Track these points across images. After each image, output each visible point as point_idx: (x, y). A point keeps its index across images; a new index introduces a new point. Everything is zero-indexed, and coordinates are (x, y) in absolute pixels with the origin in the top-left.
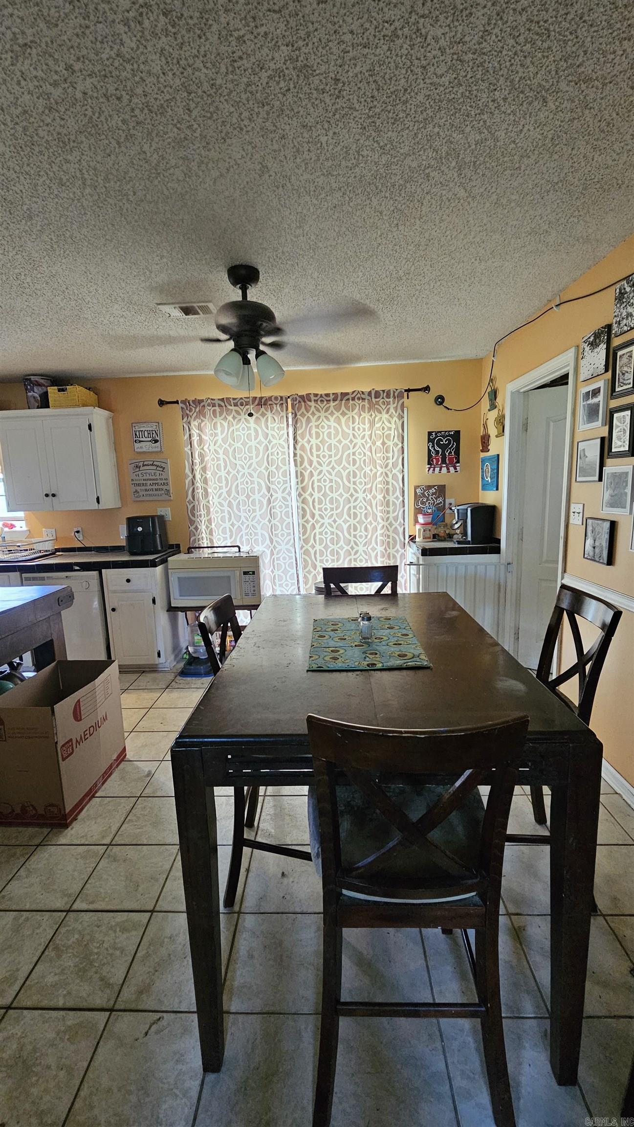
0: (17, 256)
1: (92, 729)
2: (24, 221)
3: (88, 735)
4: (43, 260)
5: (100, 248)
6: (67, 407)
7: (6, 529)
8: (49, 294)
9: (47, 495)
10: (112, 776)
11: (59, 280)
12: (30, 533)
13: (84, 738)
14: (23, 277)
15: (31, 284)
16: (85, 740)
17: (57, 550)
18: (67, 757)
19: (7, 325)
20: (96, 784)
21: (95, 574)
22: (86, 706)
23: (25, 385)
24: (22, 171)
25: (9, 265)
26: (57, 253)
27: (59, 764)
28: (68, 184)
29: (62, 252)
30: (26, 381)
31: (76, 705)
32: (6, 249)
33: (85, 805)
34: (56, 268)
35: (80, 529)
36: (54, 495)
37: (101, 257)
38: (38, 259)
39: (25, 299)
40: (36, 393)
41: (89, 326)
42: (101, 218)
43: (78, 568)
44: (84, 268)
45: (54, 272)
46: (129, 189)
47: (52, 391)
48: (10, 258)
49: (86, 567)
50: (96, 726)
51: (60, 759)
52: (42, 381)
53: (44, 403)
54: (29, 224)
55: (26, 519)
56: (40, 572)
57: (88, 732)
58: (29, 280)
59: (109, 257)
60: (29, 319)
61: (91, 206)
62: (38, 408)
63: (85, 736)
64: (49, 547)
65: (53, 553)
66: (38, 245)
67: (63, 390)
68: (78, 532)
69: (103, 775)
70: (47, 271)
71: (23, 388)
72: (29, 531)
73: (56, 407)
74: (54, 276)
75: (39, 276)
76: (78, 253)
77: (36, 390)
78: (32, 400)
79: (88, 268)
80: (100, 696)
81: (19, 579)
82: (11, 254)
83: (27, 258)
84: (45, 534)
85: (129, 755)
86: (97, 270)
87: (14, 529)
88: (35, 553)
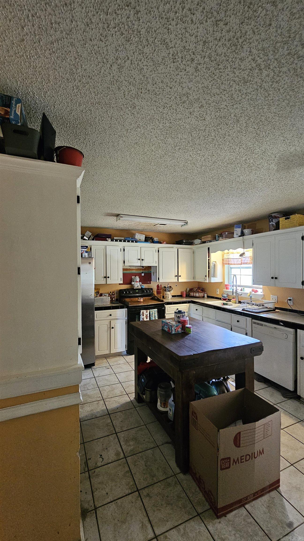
0: (240, 150)
1: (248, 457)
2: (235, 125)
3: (244, 460)
4: (255, 145)
5: (289, 116)
6: (290, 227)
7: (253, 293)
8: (266, 165)
9: (272, 278)
10: (263, 497)
11: (269, 153)
12: (264, 297)
13: (240, 460)
14: (248, 161)
15: (254, 163)
16: (241, 462)
17: (276, 308)
18: (224, 469)
19: (251, 190)
20: (246, 498)
21: (292, 330)
22: (245, 438)
23: (269, 219)
24: (221, 91)
25: (238, 157)
26: (261, 136)
27: (218, 472)
28: (249, 78)
29: (264, 134)
30: (270, 217)
31: (237, 434)
32: (234, 148)
33: (235, 509)
34: (264, 147)
35: (291, 298)
36: (276, 278)
37: (291, 122)
38: (252, 146)
39: (254, 173)
40: (274, 223)
41: (297, 176)
42: (282, 90)
43: (282, 324)
44: (282, 138)
45: (264, 149)
46: (297, 46)
47: (282, 220)
48: (237, 152)
49: (287, 324)
50: (252, 456)
51: (219, 468)
52: (278, 215)
53: (277, 227)
54: (238, 125)
55: (263, 289)
56: (261, 321)
57: (244, 457)
58: (252, 161)
59: (297, 119)
60: (261, 184)
61: (272, 85)
62: (274, 230)
63: (241, 459)
64: (271, 306)
65: (274, 310)
66: (248, 137)
67: (288, 218)
68: (290, 300)
69: (254, 494)
70: (260, 151)
71: (268, 220)
72: (264, 295)
73: (283, 228)
74: (264, 152)
75: (256, 156)
76: (274, 129)
77: (274, 221)
78: (271, 226)
79: (285, 136)
80: (258, 435)
81: (251, 322)
82: (237, 150)
83: (246, 148)
84: (271, 299)
85: (283, 488)
86: (291, 135)
87: (257, 293)
88: (263, 308)
